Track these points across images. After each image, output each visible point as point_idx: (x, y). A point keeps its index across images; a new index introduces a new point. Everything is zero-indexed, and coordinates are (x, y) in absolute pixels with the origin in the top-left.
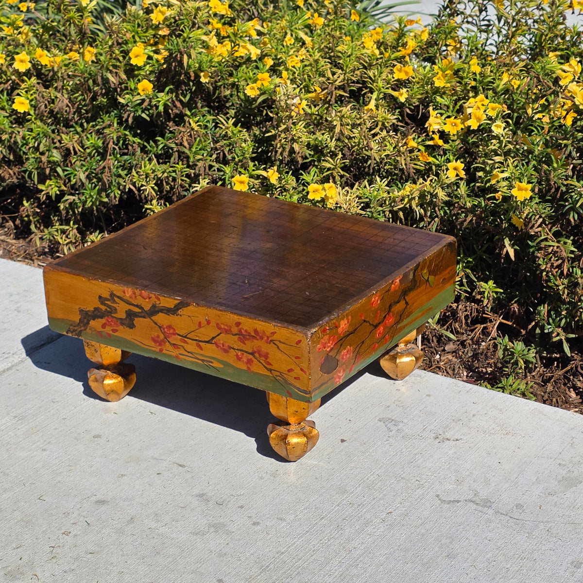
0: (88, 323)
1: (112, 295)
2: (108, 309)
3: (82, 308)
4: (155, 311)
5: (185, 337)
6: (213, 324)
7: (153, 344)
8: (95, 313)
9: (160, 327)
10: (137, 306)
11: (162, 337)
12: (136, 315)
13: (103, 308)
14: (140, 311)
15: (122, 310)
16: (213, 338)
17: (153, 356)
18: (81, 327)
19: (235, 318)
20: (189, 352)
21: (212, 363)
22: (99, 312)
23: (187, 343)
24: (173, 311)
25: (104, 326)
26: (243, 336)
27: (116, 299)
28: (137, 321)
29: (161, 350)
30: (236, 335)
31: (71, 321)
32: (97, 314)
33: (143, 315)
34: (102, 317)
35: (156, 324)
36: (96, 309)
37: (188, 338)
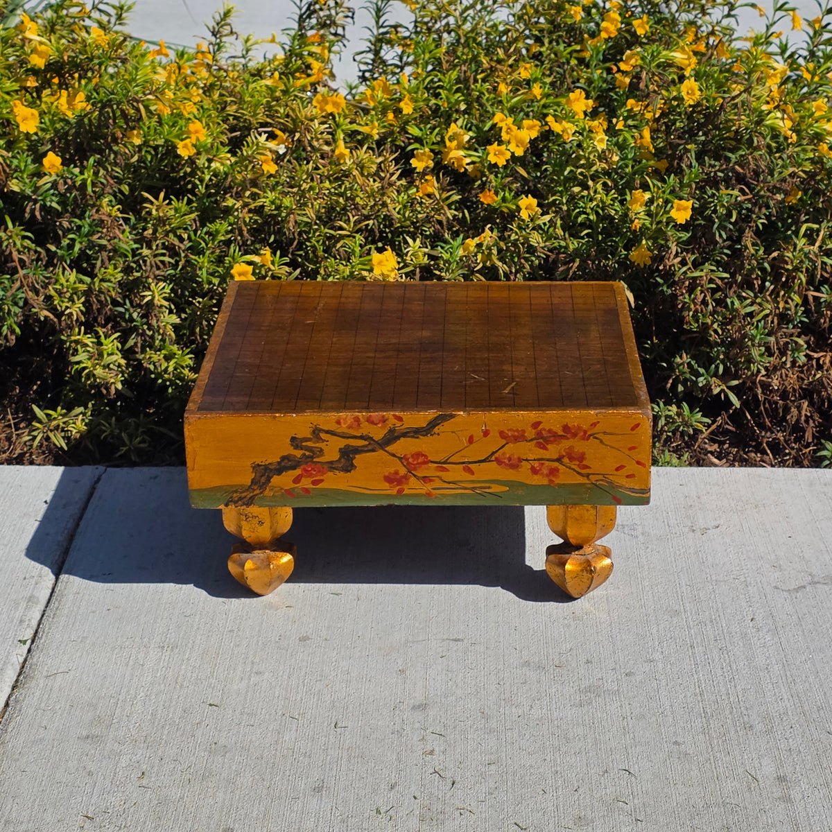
0: (269, 480)
1: (316, 432)
2: (307, 453)
3: (258, 461)
4: (392, 437)
5: (444, 463)
6: (494, 433)
7: (387, 485)
8: (283, 464)
9: (400, 459)
10: (362, 437)
11: (403, 471)
12: (357, 451)
13: (298, 453)
14: (367, 443)
15: (331, 450)
16: (493, 453)
17: (385, 503)
18: (254, 490)
19: (533, 415)
20: (449, 483)
21: (489, 488)
22: (289, 461)
23: (448, 470)
24: (428, 430)
25: (297, 480)
26: (544, 439)
27: (323, 435)
28: (359, 460)
29: (400, 491)
30: (532, 440)
31: (236, 486)
32: (285, 464)
33: (370, 448)
34: (294, 468)
35: (394, 455)
36: (283, 458)
37: (449, 463)
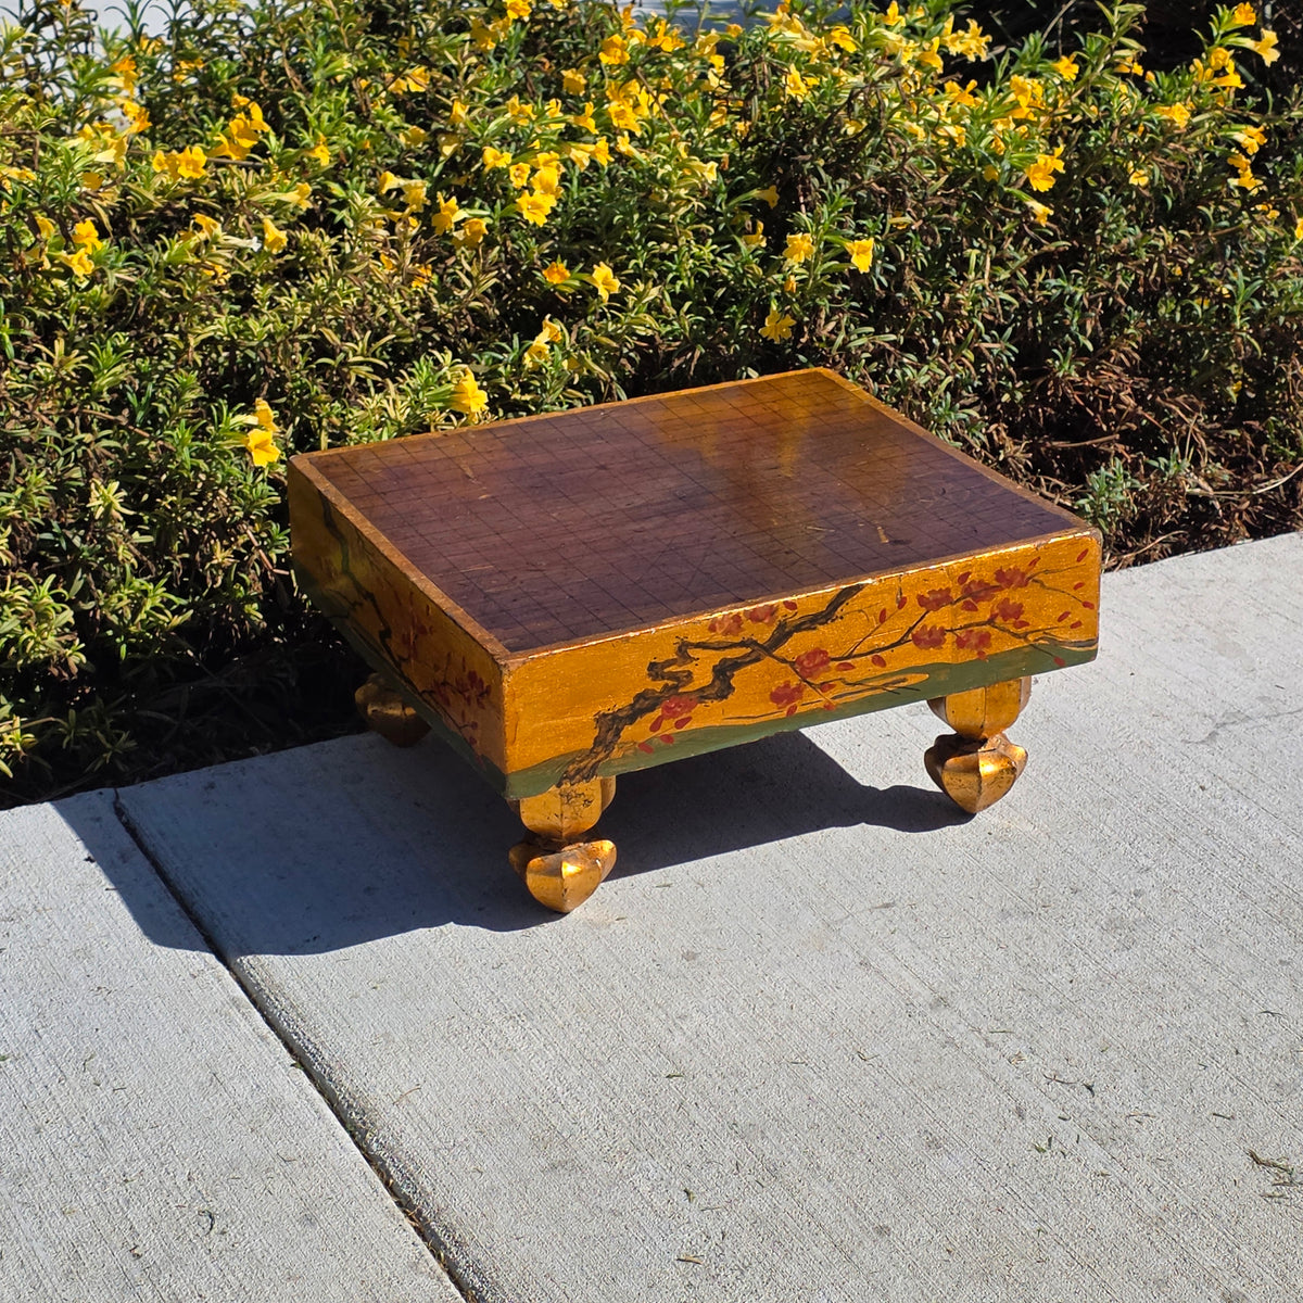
0: (617, 735)
1: (683, 649)
2: (670, 683)
3: (603, 709)
4: (783, 634)
5: (847, 658)
6: (912, 601)
7: (773, 707)
8: (637, 706)
9: (792, 664)
10: (743, 644)
11: (795, 681)
12: (736, 664)
13: (658, 686)
14: (749, 650)
15: (702, 672)
16: (911, 629)
17: (770, 733)
18: (598, 754)
19: (954, 564)
20: (855, 684)
21: (904, 680)
22: (646, 699)
23: (853, 667)
24: (827, 615)
25: (655, 726)
26: (974, 593)
27: (692, 652)
28: (737, 679)
29: (790, 712)
30: (958, 600)
31: (572, 753)
32: (643, 704)
33: (753, 656)
34: (652, 709)
35: (784, 661)
36: (638, 697)
37: (855, 656)
